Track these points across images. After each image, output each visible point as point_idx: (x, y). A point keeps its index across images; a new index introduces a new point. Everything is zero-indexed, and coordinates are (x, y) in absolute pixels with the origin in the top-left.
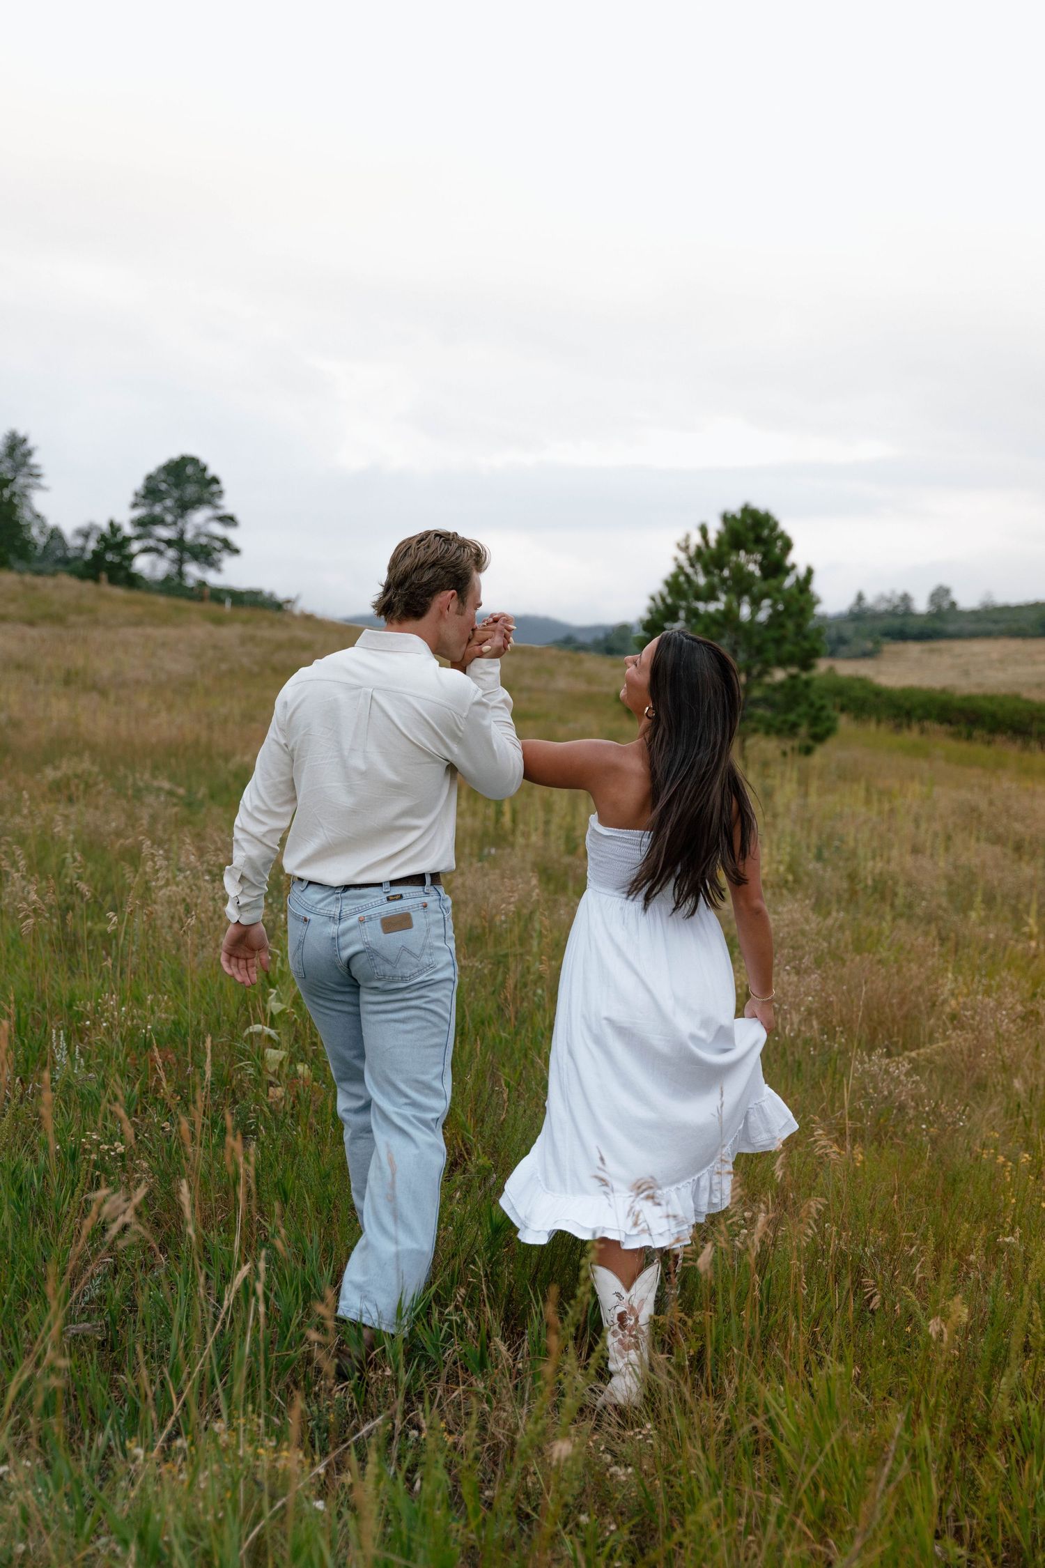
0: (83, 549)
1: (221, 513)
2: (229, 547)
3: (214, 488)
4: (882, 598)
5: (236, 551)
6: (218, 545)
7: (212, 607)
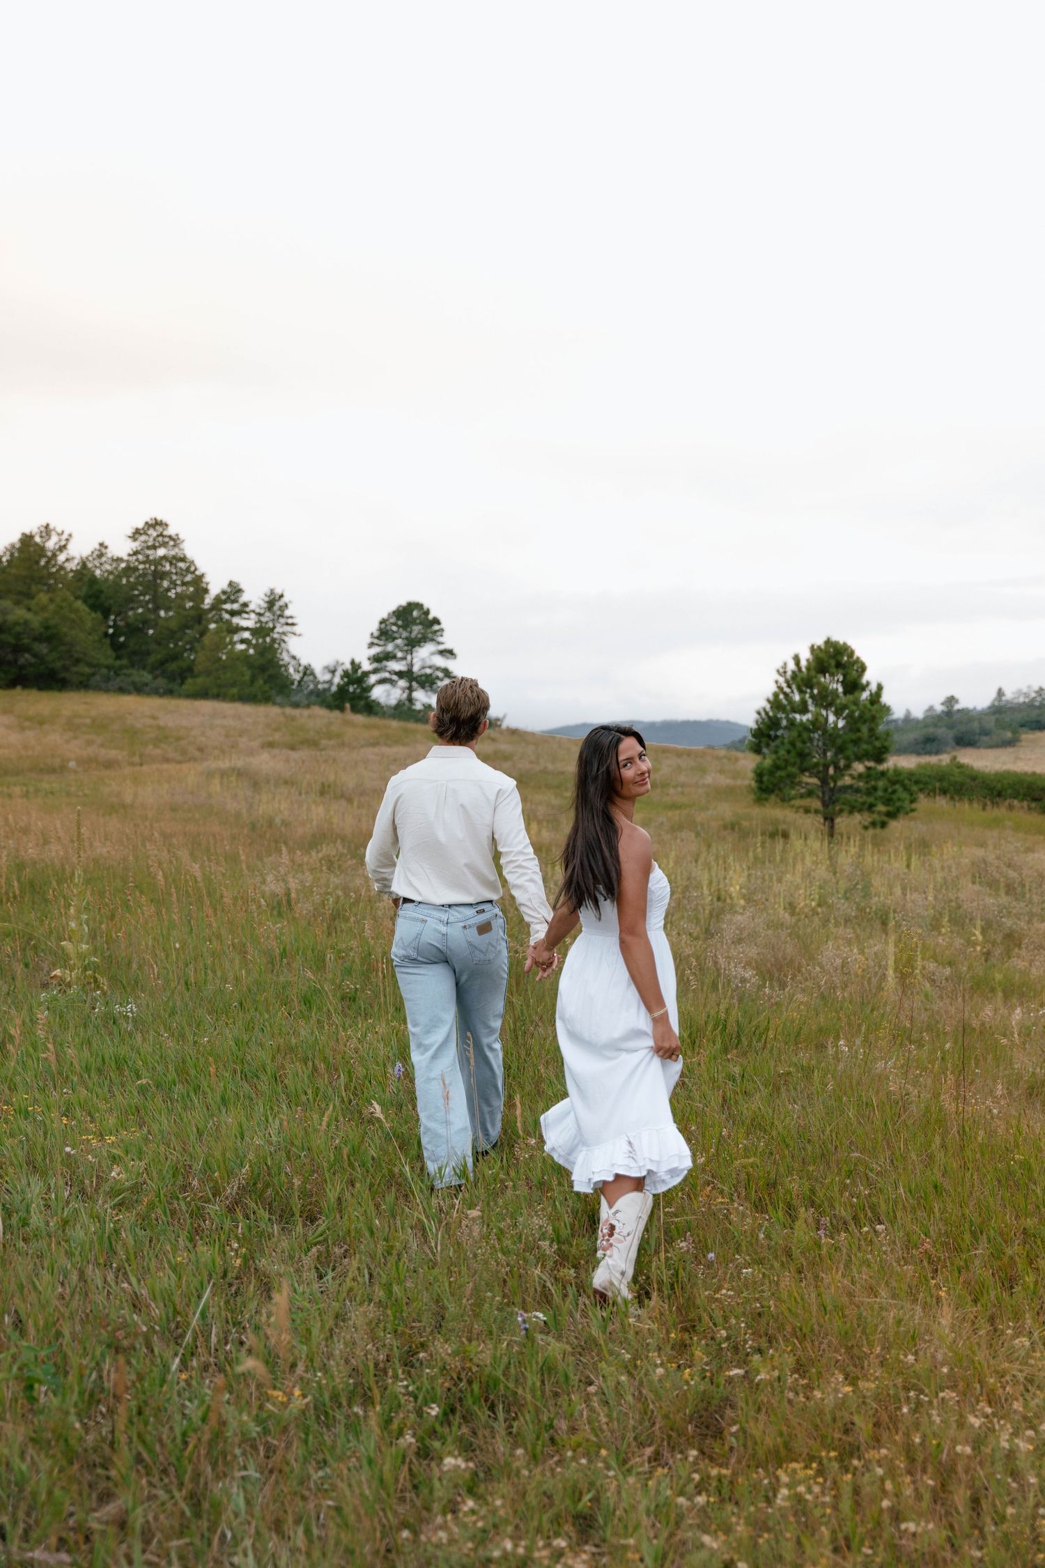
0: (330, 682)
3: (436, 627)
4: (1019, 692)
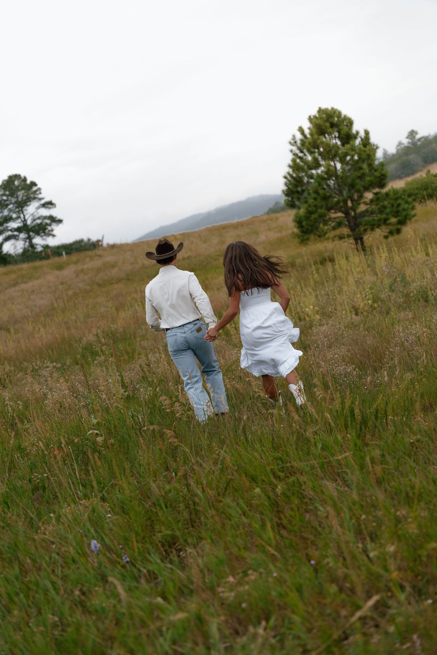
1: (43, 202)
2: (54, 220)
3: (34, 189)
5: (60, 221)
6: (48, 221)
7: (55, 260)
